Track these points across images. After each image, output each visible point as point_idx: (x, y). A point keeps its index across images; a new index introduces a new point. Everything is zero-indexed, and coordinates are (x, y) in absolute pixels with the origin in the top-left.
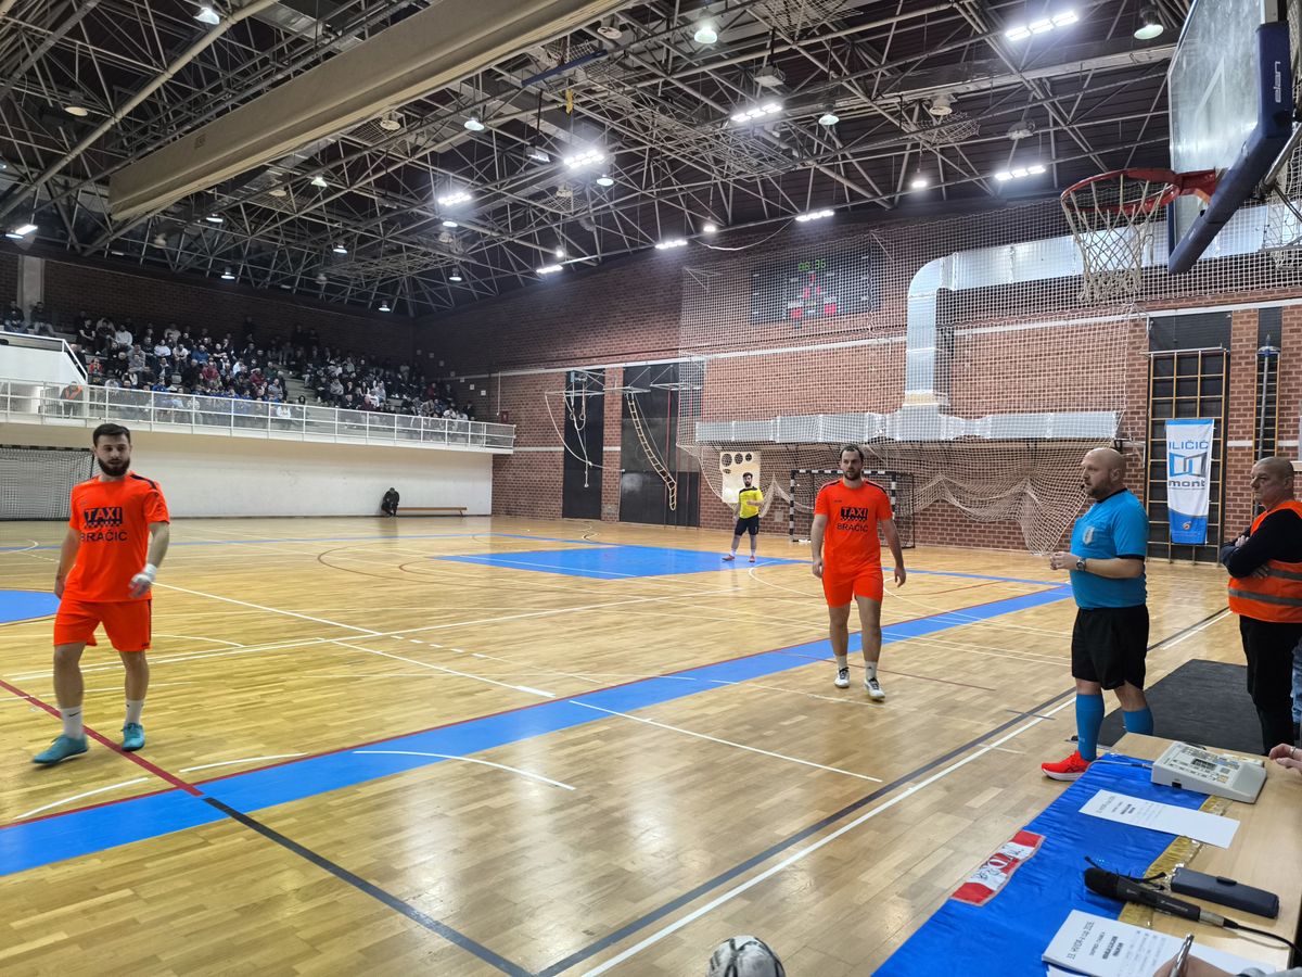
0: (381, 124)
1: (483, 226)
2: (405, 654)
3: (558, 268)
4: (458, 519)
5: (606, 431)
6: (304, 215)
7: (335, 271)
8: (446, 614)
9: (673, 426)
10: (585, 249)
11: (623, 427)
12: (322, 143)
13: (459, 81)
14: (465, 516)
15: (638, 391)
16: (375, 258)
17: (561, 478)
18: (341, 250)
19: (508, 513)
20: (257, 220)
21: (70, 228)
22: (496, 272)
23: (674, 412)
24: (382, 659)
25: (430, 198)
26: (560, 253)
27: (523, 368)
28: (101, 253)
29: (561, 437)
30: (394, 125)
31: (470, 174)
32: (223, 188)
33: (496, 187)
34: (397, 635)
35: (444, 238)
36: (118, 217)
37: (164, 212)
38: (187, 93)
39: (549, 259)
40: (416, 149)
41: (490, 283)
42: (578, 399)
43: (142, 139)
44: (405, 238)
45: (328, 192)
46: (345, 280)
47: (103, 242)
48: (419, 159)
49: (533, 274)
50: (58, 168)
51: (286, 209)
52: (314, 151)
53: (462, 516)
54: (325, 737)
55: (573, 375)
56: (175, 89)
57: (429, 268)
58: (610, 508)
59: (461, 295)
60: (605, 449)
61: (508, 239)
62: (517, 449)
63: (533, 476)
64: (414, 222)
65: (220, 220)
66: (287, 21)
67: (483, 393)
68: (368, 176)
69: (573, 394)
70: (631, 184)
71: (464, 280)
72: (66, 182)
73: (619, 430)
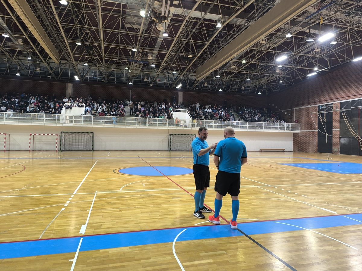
0: (260, 42)
1: (289, 65)
2: (280, 193)
3: (315, 73)
4: (282, 153)
5: (334, 124)
6: (239, 71)
7: (246, 85)
8: (288, 181)
10: (324, 66)
11: (340, 122)
12: (244, 51)
13: (284, 25)
14: (285, 151)
15: (346, 110)
16: (257, 80)
17: (317, 140)
18: (249, 79)
19: (299, 151)
20: (227, 75)
21: (188, 84)
22: (293, 78)
24: (273, 194)
25: (273, 60)
26: (316, 69)
28: (194, 89)
29: (317, 126)
30: (264, 42)
31: (286, 50)
32: (220, 68)
33: (294, 53)
34: (275, 186)
35: (277, 71)
36: (197, 80)
37: (207, 77)
38: (213, 46)
39: (311, 71)
40: (269, 47)
41: (291, 82)
42: (323, 114)
43: (203, 60)
44: (266, 73)
45: (245, 64)
46: (249, 87)
47: (194, 86)
48: (270, 50)
49: (305, 77)
50: (185, 71)
51: (234, 71)
52: (242, 54)
53: (284, 151)
54: (264, 215)
55: (321, 107)
56: (210, 47)
57: (273, 80)
58: (336, 149)
59: (282, 86)
60: (333, 130)
61: (297, 67)
62: (301, 131)
63: (307, 139)
64: (269, 68)
65: (219, 76)
66: (236, 22)
67: (289, 115)
68: (256, 58)
69: (321, 112)
70: (343, 42)
71: (283, 82)
72: (187, 74)
73: (339, 123)
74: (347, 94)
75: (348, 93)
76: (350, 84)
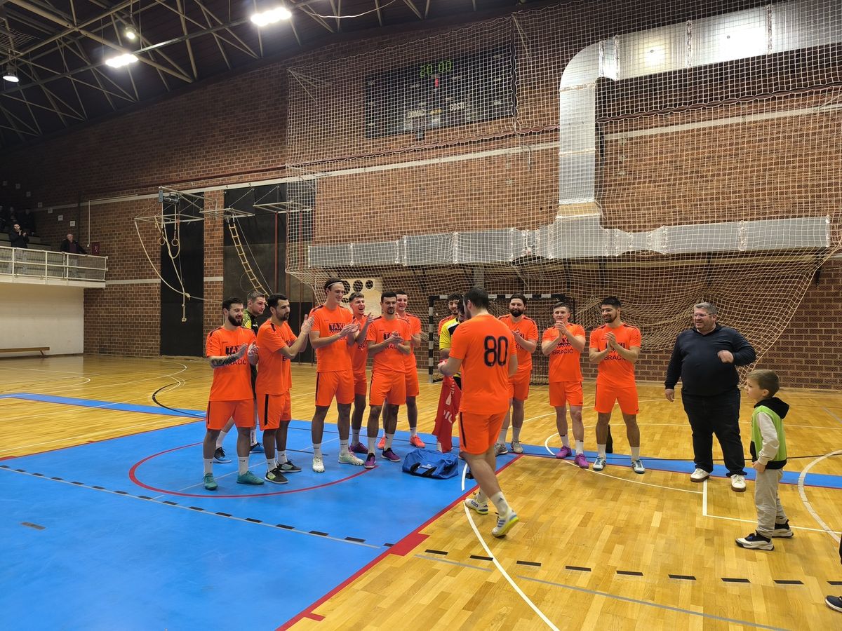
4: (38, 361)
5: (207, 260)
9: (282, 253)
11: (225, 255)
14: (49, 356)
17: (158, 313)
19: (102, 351)
23: (282, 238)
27: (114, 196)
29: (156, 270)
53: (43, 357)
60: (206, 279)
62: (110, 282)
63: (128, 311)
67: (73, 224)
73: (220, 258)
74: (242, 166)
75: (247, 161)
76: (251, 133)
